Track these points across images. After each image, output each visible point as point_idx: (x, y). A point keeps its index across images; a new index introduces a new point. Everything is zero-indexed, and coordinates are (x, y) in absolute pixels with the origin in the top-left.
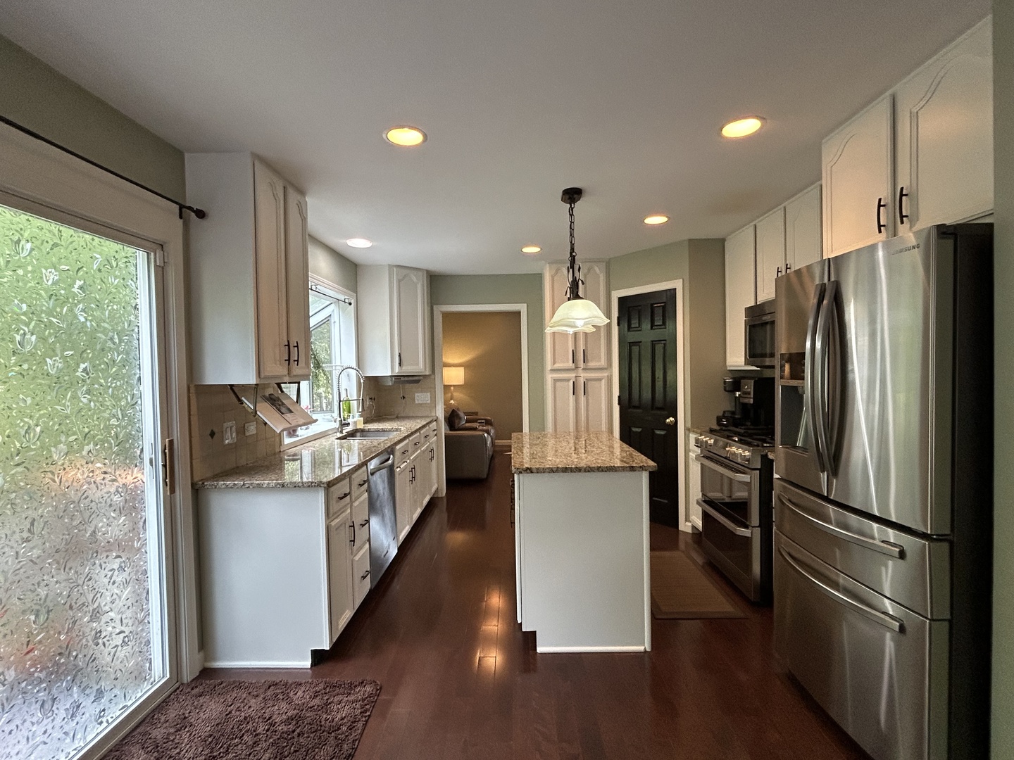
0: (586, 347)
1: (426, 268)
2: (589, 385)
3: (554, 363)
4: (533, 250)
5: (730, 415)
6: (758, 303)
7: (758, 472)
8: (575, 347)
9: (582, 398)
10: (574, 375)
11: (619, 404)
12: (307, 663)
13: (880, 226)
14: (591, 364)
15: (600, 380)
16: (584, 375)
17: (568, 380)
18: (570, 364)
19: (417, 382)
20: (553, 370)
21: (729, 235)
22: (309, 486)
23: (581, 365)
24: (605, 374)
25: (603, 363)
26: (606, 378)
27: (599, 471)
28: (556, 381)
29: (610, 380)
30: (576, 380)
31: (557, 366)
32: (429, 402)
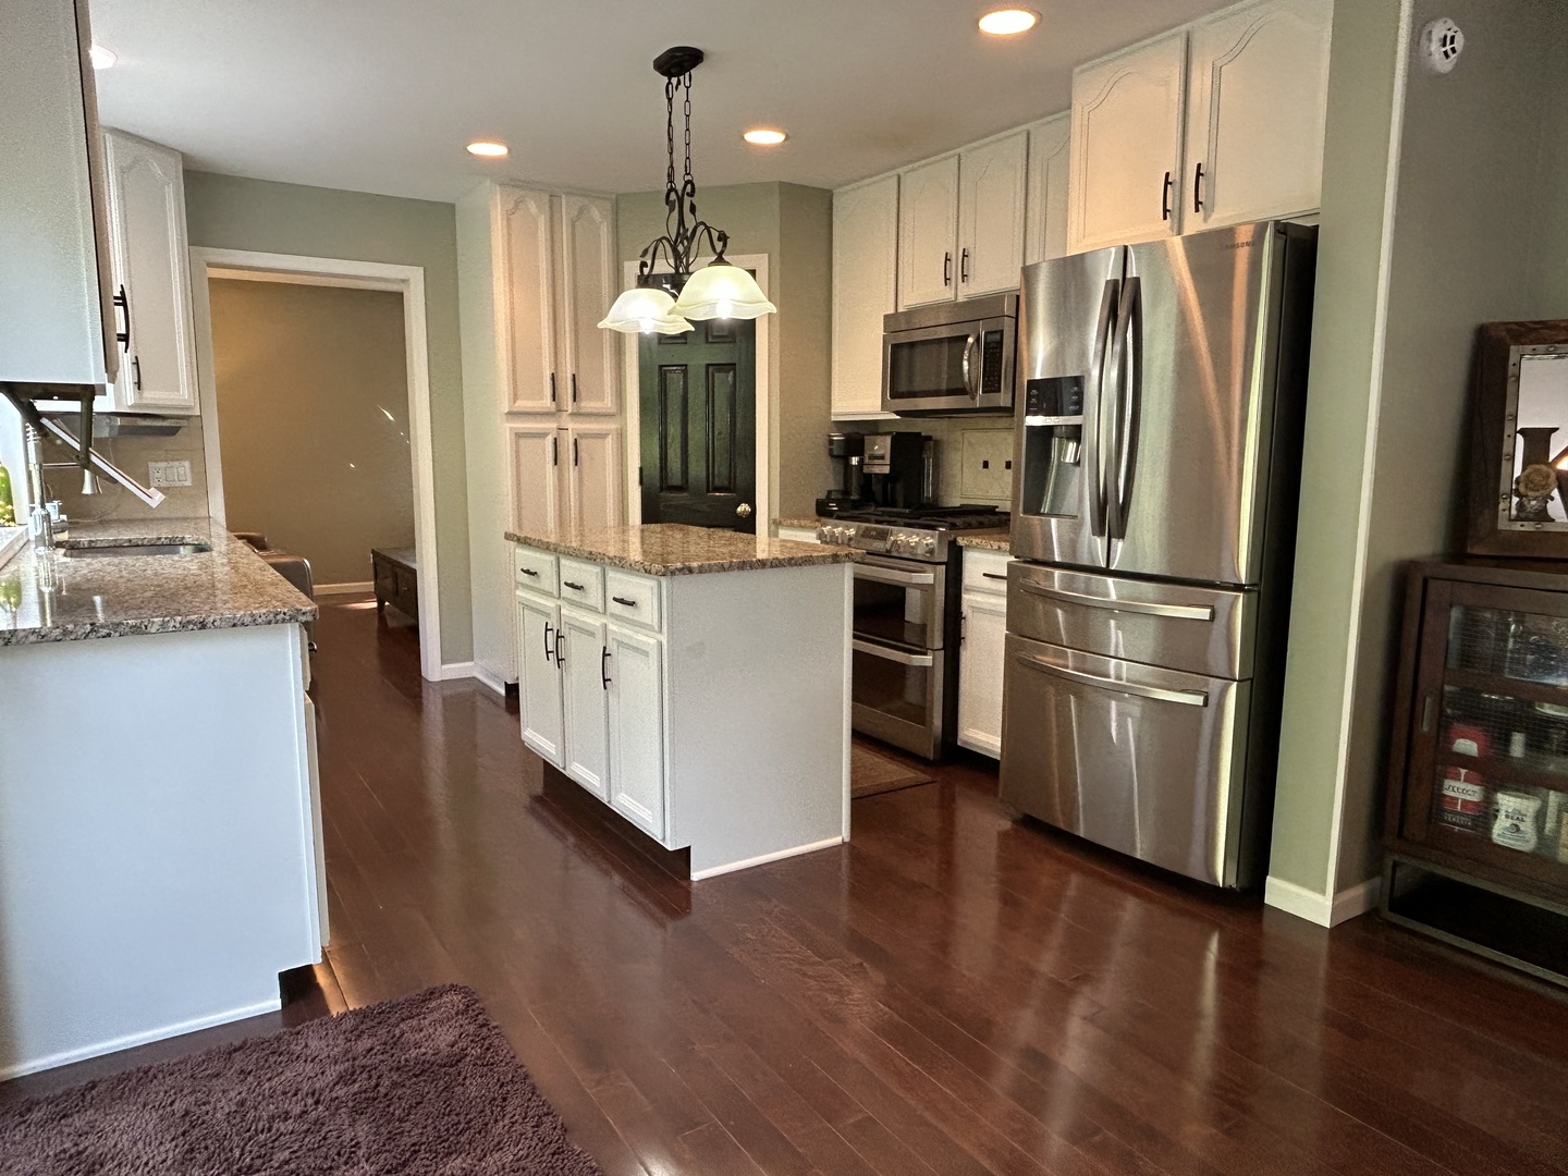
0: (577, 367)
1: (185, 151)
2: (583, 444)
3: (515, 397)
4: (489, 150)
5: (840, 497)
6: (901, 310)
7: (944, 567)
8: (556, 368)
9: (571, 473)
10: (555, 425)
11: (641, 482)
12: (274, 1003)
13: (1165, 211)
14: (587, 405)
15: (602, 436)
16: (574, 427)
17: (543, 435)
18: (547, 403)
19: (173, 431)
20: (512, 414)
21: (840, 186)
22: (270, 622)
23: (569, 405)
24: (611, 426)
25: (608, 403)
26: (614, 433)
27: (791, 565)
28: (519, 436)
29: (621, 436)
30: (559, 434)
31: (522, 405)
32: (188, 483)
